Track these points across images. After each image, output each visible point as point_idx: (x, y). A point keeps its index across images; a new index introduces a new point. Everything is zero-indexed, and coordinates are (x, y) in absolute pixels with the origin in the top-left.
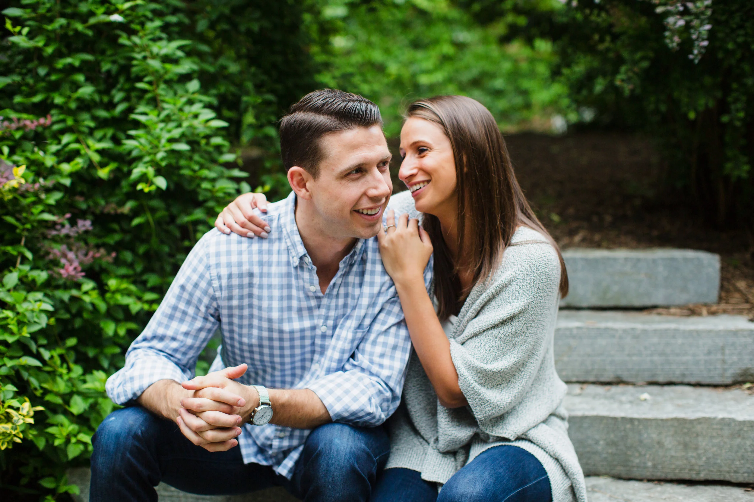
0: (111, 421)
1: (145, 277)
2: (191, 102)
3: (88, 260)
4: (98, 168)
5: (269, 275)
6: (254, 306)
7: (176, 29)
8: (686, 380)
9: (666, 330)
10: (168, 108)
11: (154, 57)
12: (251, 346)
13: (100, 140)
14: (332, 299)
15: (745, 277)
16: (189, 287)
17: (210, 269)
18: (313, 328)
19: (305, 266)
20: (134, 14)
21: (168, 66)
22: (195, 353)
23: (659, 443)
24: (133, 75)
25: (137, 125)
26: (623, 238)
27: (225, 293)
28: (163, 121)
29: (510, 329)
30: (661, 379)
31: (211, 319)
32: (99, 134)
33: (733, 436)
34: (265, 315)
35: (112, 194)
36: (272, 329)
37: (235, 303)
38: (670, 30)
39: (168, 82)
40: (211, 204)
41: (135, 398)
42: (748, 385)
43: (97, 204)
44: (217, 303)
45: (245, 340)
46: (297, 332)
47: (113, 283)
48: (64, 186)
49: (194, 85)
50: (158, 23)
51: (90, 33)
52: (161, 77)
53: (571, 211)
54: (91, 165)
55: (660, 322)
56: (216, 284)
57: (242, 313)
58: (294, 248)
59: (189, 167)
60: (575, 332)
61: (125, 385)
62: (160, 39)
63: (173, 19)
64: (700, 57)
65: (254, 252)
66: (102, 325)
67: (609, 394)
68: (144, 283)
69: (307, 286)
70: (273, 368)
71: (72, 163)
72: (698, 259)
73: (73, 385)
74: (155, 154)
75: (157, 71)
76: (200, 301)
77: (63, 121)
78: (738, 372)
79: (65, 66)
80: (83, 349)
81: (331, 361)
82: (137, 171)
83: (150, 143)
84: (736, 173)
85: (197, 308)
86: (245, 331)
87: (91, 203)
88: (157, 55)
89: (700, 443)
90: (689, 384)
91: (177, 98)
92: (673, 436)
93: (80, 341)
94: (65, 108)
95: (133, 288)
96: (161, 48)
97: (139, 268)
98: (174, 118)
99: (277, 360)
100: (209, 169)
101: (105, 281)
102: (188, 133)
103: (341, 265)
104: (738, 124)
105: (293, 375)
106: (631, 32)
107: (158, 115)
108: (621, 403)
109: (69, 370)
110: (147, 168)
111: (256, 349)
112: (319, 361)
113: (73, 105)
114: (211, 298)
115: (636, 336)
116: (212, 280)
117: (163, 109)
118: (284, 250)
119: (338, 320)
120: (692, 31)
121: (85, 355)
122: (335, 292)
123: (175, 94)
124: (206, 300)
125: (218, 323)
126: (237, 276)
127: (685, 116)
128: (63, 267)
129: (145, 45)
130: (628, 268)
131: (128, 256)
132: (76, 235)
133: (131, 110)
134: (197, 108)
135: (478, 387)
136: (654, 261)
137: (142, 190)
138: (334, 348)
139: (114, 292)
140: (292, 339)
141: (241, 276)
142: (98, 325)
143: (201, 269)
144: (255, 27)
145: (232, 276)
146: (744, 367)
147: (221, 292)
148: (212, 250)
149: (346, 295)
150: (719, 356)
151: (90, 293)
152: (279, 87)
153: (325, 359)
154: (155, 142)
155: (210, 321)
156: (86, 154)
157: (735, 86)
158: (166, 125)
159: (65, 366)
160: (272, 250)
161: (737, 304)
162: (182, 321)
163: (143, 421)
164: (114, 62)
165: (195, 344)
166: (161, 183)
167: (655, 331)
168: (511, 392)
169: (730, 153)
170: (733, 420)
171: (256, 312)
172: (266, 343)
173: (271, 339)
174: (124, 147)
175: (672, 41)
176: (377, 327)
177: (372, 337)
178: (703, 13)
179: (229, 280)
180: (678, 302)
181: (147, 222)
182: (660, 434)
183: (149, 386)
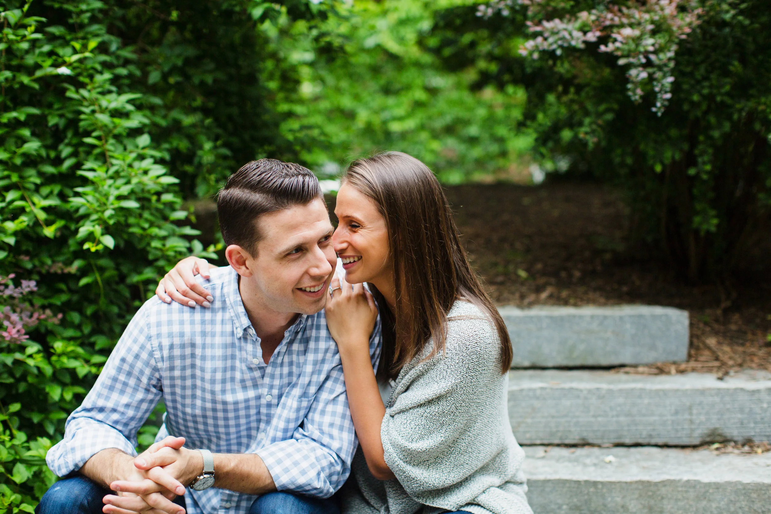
0: (56, 491)
1: (93, 339)
2: (141, 157)
3: (33, 322)
4: (44, 227)
5: (212, 346)
6: (197, 377)
7: (126, 81)
8: (653, 441)
9: (632, 390)
10: (117, 164)
11: (103, 111)
12: (194, 416)
13: (46, 197)
14: (276, 367)
15: (716, 333)
16: (130, 359)
17: (151, 340)
18: (258, 397)
19: (249, 337)
20: (83, 66)
21: (117, 121)
22: (136, 424)
23: (623, 507)
24: (81, 130)
25: (85, 181)
26: (591, 295)
27: (166, 365)
28: (111, 178)
29: (437, 408)
30: (627, 441)
31: (154, 390)
32: (45, 190)
33: (698, 498)
34: (208, 386)
35: (59, 253)
36: (216, 400)
37: (177, 373)
38: (633, 82)
39: (117, 137)
40: (161, 263)
41: (76, 470)
42: (716, 445)
43: (43, 264)
44: (159, 374)
45: (188, 410)
46: (241, 403)
47: (59, 346)
48: (8, 245)
49: (144, 140)
50: (107, 76)
51: (36, 86)
52: (110, 131)
53: (539, 266)
54: (37, 223)
55: (626, 382)
56: (157, 355)
57: (185, 383)
58: (238, 319)
59: (138, 225)
60: (538, 392)
61: (66, 457)
62: (110, 92)
63: (123, 71)
64: (663, 110)
65: (196, 322)
66: (47, 389)
67: (573, 456)
68: (92, 345)
69: (250, 358)
70: (219, 438)
71: (17, 222)
72: (666, 315)
73: (16, 453)
74: (103, 212)
75: (106, 126)
76: (142, 372)
77: (8, 177)
78: (706, 432)
79: (9, 120)
80: (27, 415)
81: (277, 431)
82: (84, 230)
83: (98, 200)
84: (705, 227)
85: (139, 379)
86: (188, 401)
87: (37, 263)
88: (107, 108)
89: (665, 507)
90: (656, 446)
91: (126, 153)
92: (637, 499)
93: (23, 406)
94: (10, 164)
95: (80, 350)
96: (110, 102)
97: (87, 330)
98: (122, 174)
99: (222, 430)
100: (159, 227)
101: (51, 344)
102: (137, 190)
103: (287, 334)
104: (705, 177)
105: (239, 444)
106: (594, 83)
107: (107, 172)
108: (585, 465)
109: (12, 437)
110: (94, 226)
111: (200, 420)
112: (265, 430)
113: (18, 161)
114: (153, 369)
115: (601, 396)
116: (153, 351)
117: (112, 165)
118: (229, 320)
119: (283, 389)
120: (655, 83)
121: (30, 420)
122: (279, 360)
123: (125, 149)
124: (148, 371)
125: (161, 393)
126: (179, 347)
127: (652, 169)
128: (6, 330)
129: (94, 99)
130: (594, 326)
131: (75, 317)
132: (20, 296)
133: (78, 166)
134: (147, 163)
135: (403, 465)
136: (621, 318)
137: (89, 250)
138: (280, 417)
139: (60, 355)
140: (236, 410)
141: (183, 346)
142: (44, 389)
143: (142, 339)
144: (209, 79)
145: (173, 347)
146: (712, 427)
147: (163, 363)
148: (153, 320)
149: (291, 364)
150: (687, 416)
151: (34, 356)
152: (234, 140)
153: (270, 429)
154: (103, 200)
155: (152, 392)
156: (32, 212)
157: (701, 138)
158: (115, 181)
159: (8, 432)
160: (215, 320)
161: (707, 361)
162: (122, 392)
163: (90, 490)
164: (61, 116)
165: (136, 415)
166: (109, 242)
167: (621, 391)
168: (439, 468)
169: (698, 206)
170: (698, 482)
171: (199, 383)
172: (210, 414)
173: (214, 410)
174: (72, 204)
175: (635, 94)
176: (324, 396)
177: (320, 406)
178: (665, 65)
179: (171, 350)
180: (645, 360)
181: (96, 282)
182: (624, 497)
183: (91, 457)
